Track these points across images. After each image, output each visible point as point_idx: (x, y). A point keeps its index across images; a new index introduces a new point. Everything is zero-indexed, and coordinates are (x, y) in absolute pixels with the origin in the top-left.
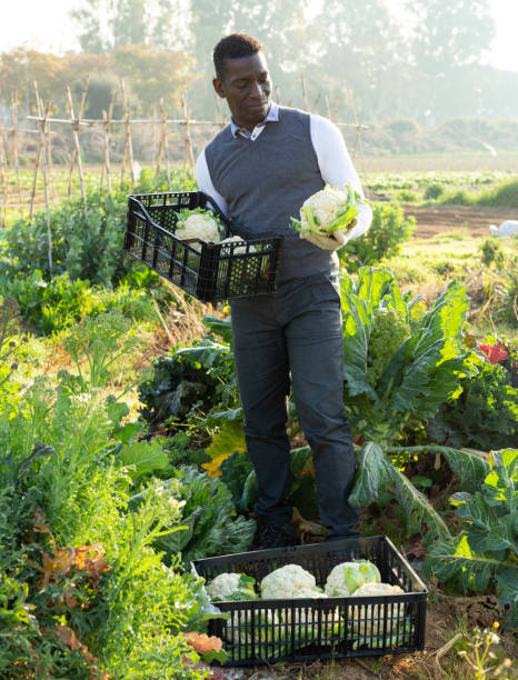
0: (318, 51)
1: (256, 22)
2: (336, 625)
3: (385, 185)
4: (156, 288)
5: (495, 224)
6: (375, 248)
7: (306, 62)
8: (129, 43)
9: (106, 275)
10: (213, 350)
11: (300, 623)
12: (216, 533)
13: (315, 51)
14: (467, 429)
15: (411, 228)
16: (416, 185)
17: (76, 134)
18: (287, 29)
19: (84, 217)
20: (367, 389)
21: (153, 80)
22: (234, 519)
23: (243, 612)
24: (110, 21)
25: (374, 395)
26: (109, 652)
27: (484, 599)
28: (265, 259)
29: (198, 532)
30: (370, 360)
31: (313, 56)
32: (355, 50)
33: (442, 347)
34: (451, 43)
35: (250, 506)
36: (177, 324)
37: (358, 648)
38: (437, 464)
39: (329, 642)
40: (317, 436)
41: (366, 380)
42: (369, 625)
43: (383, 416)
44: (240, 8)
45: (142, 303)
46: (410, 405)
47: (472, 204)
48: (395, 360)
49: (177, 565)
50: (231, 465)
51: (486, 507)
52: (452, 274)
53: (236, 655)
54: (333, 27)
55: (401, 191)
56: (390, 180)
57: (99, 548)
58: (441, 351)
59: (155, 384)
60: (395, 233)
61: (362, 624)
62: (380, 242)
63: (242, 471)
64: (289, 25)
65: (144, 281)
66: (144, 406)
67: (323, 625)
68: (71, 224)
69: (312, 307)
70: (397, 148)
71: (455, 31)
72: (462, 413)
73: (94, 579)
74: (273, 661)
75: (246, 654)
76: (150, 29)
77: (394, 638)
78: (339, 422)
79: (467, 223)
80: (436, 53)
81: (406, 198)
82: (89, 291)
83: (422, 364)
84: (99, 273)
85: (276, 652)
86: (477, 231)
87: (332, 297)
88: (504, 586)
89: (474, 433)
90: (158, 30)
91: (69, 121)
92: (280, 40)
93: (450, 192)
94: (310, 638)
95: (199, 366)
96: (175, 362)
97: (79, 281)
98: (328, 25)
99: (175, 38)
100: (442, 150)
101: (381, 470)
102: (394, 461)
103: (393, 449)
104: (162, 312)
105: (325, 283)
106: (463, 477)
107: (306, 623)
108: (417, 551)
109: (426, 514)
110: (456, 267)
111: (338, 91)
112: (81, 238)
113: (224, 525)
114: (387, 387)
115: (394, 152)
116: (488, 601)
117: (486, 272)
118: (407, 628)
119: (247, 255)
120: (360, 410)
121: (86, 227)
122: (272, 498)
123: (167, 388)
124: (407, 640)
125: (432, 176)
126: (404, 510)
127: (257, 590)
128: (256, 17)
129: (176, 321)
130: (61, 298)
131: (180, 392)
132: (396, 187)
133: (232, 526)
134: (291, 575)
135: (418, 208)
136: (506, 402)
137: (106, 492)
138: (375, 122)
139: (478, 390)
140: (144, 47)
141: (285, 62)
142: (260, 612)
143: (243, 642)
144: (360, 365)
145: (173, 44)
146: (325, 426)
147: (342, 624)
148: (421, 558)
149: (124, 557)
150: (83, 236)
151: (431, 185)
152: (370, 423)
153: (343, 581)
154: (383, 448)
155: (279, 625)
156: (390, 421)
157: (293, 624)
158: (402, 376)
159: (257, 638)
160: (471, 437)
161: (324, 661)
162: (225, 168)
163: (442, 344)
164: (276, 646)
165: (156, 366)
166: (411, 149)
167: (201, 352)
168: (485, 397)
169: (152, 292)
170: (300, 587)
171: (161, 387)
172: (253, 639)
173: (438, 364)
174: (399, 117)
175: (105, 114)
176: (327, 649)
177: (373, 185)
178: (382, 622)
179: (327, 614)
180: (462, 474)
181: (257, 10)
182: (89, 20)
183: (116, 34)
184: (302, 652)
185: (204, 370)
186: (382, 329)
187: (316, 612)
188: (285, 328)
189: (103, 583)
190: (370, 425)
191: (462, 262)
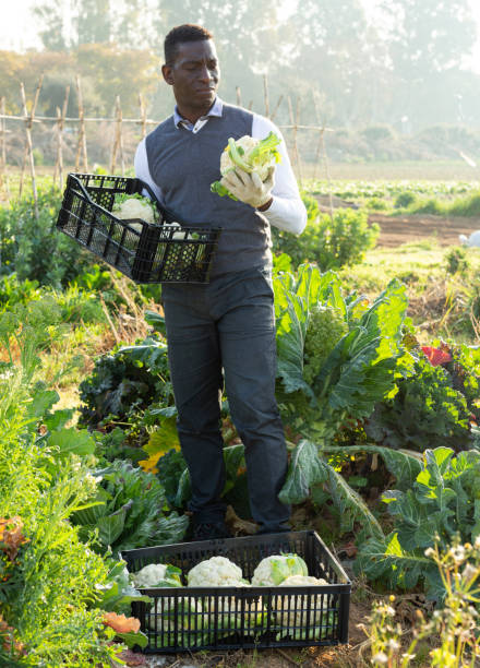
0: (291, 53)
1: (227, 22)
2: (259, 615)
3: (355, 192)
4: (107, 290)
5: (465, 234)
6: (337, 255)
7: (278, 65)
8: (93, 42)
9: (55, 277)
10: (155, 349)
11: (223, 612)
12: (147, 527)
13: (288, 53)
14: (405, 430)
15: (375, 236)
16: (388, 194)
17: (28, 132)
18: (259, 29)
19: (34, 217)
20: (303, 386)
21: (117, 80)
22: (167, 514)
23: (166, 599)
24: (74, 19)
25: (310, 392)
26: (24, 622)
27: (412, 597)
28: (202, 247)
29: (129, 525)
30: (306, 356)
31: (285, 58)
32: (330, 52)
33: (378, 346)
34: (430, 46)
35: (184, 502)
36: (126, 327)
37: (281, 639)
38: (374, 465)
39: (252, 633)
40: (249, 431)
41: (302, 377)
42: (292, 617)
43: (319, 414)
44: (210, 6)
45: (91, 306)
46: (345, 403)
47: (443, 214)
48: (332, 358)
49: (94, 541)
50: (167, 462)
51: (417, 504)
52: (415, 284)
53: (159, 643)
54: (306, 29)
55: (372, 199)
56: (361, 188)
57: (18, 522)
58: (377, 350)
59: (96, 382)
60: (359, 241)
61: (286, 614)
62: (343, 249)
63: (178, 468)
64: (261, 25)
65: (95, 283)
66: (84, 404)
67: (246, 615)
68: (21, 224)
69: (245, 302)
70: (372, 156)
71: (434, 34)
72: (400, 413)
73: (11, 550)
74: (195, 650)
75: (169, 641)
76: (115, 26)
77: (317, 631)
78: (271, 417)
79: (436, 233)
80: (413, 57)
81: (376, 207)
82: (38, 292)
83: (358, 362)
84: (48, 274)
85: (199, 640)
86: (445, 242)
87: (265, 292)
88: (432, 583)
89: (411, 434)
90: (123, 28)
91: (22, 118)
92: (251, 40)
93: (421, 200)
94: (233, 627)
95: (141, 365)
96: (117, 360)
97: (27, 282)
98: (301, 26)
99: (141, 37)
100: (418, 158)
101: (314, 468)
102: (331, 460)
103: (330, 449)
104: (112, 315)
105: (258, 278)
106: (399, 479)
107: (229, 612)
108: (349, 551)
109: (360, 513)
110: (421, 277)
111: (309, 95)
112: (30, 239)
113: (155, 519)
114: (323, 385)
115: (368, 160)
116: (417, 599)
117: (449, 281)
118: (331, 620)
119: (185, 242)
120: (296, 408)
121: (37, 227)
122: (205, 495)
123: (108, 386)
124: (330, 632)
125: (405, 185)
126: (338, 509)
127: (184, 582)
128: (227, 17)
129: (125, 324)
130: (8, 298)
131: (122, 390)
132: (366, 195)
133: (165, 522)
134: (217, 567)
135: (388, 217)
136: (445, 404)
137: (27, 469)
138: (348, 128)
139: (417, 391)
140: (109, 46)
141: (257, 64)
142: (183, 600)
143: (166, 629)
144: (296, 362)
145: (139, 43)
146: (256, 420)
147: (265, 614)
148: (353, 557)
149: (41, 530)
150: (32, 237)
151: (402, 193)
152: (307, 422)
153: (269, 573)
154: (319, 447)
155: (203, 614)
156: (327, 420)
157: (216, 613)
158: (339, 375)
159: (180, 626)
160: (408, 438)
161: (246, 651)
162: (164, 157)
163: (378, 343)
164: (199, 635)
165: (98, 365)
166: (385, 156)
167: (143, 350)
168: (424, 399)
169: (102, 295)
170: (226, 578)
171: (103, 386)
172: (176, 627)
173: (374, 363)
174: (374, 124)
175: (59, 111)
176: (250, 639)
177: (342, 192)
178: (305, 613)
179: (250, 603)
180: (398, 474)
181: (226, 10)
182: (52, 16)
183: (80, 32)
184: (225, 641)
185: (145, 368)
186: (319, 327)
187: (240, 601)
188: (217, 322)
189: (20, 555)
190: (307, 423)
191: (427, 272)
